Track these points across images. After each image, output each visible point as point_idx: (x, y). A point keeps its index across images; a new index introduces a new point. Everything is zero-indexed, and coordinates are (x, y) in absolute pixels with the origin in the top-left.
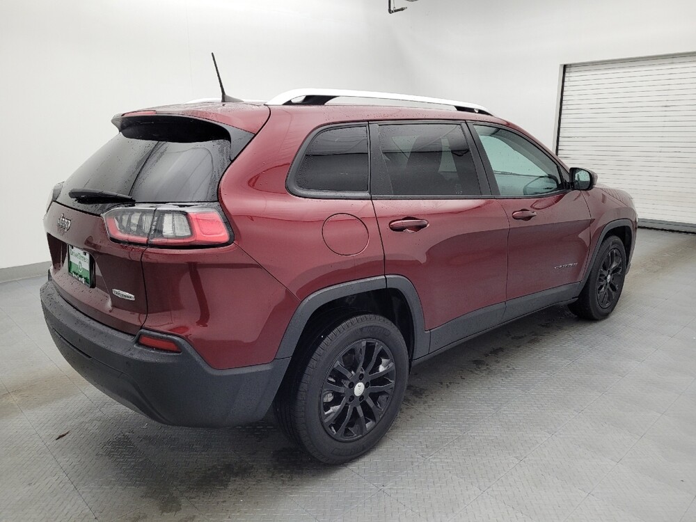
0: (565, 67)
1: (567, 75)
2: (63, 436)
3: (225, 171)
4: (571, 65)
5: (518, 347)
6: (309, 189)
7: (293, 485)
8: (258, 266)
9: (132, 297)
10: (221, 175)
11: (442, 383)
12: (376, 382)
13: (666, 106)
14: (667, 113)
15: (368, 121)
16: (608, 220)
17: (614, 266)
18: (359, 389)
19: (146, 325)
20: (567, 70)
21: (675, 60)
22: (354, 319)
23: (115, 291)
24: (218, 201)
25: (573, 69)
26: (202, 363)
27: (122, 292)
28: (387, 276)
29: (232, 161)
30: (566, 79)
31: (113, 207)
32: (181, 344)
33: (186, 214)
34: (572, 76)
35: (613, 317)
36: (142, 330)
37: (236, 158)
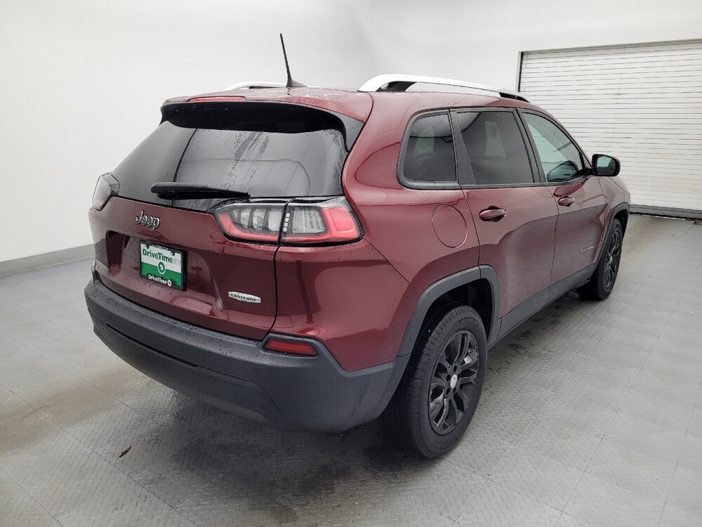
0: (522, 54)
1: (524, 62)
2: (126, 452)
3: (345, 163)
4: (528, 52)
5: (544, 329)
6: (415, 180)
7: (400, 483)
8: (386, 262)
9: (258, 300)
10: (342, 167)
11: (491, 369)
12: (466, 373)
13: (618, 94)
14: (619, 101)
15: (449, 108)
16: (615, 203)
17: (614, 248)
18: (454, 381)
19: (276, 328)
20: (525, 57)
21: (627, 50)
22: (453, 311)
23: (232, 294)
24: (344, 195)
25: (529, 57)
26: (336, 366)
27: (241, 294)
28: (481, 267)
29: (349, 152)
30: (523, 66)
31: (225, 202)
32: (318, 347)
33: (319, 209)
34: (529, 64)
35: (612, 296)
36: (271, 334)
37: (352, 148)
